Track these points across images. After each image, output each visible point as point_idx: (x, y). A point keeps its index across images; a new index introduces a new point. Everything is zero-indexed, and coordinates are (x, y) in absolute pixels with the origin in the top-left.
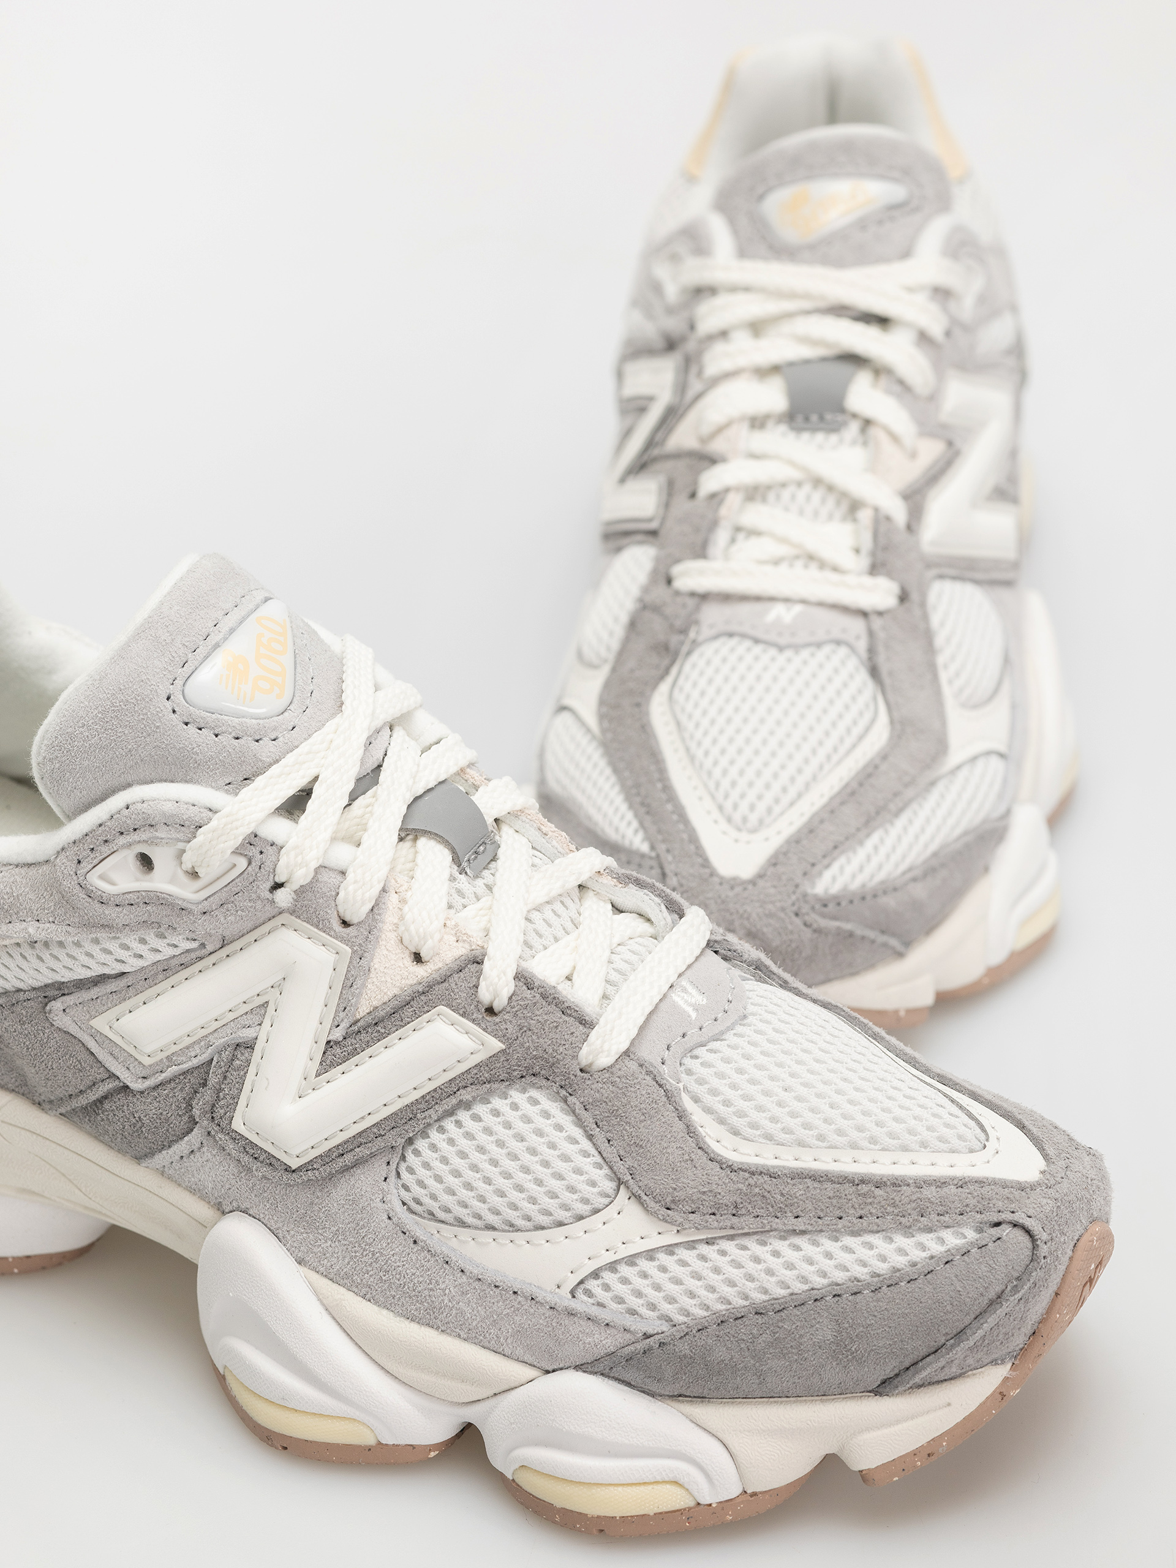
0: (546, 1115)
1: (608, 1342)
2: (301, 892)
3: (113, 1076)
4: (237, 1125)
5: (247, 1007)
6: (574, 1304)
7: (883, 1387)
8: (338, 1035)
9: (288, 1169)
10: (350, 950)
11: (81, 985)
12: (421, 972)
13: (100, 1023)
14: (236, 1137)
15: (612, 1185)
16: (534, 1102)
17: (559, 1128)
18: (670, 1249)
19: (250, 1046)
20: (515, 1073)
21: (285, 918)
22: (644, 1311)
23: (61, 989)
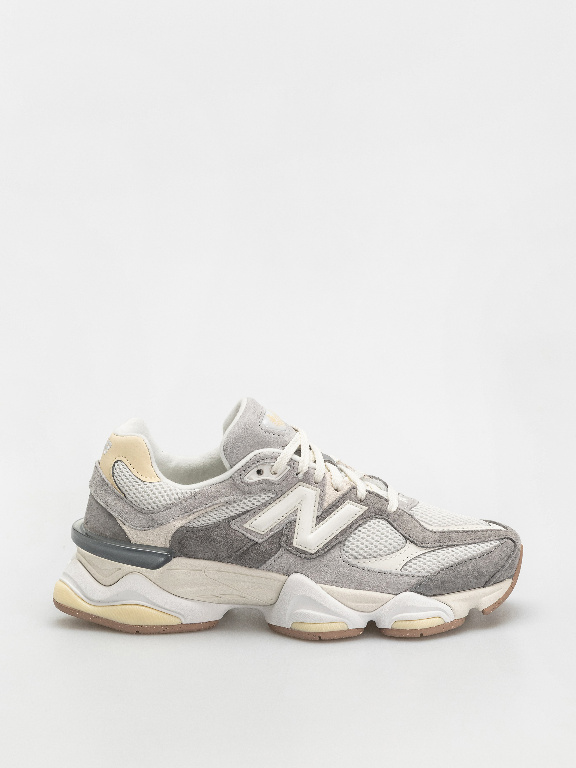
0: (383, 524)
1: (414, 581)
2: (305, 474)
3: (251, 540)
4: (294, 544)
5: (291, 511)
6: (402, 573)
7: (485, 585)
8: (320, 513)
9: (312, 554)
10: (320, 489)
11: (239, 515)
12: (340, 494)
13: (246, 525)
14: (294, 548)
15: (404, 541)
16: (379, 522)
17: (387, 527)
18: (424, 554)
19: (295, 521)
20: (372, 515)
21: (300, 483)
22: (422, 571)
23: (233, 518)
